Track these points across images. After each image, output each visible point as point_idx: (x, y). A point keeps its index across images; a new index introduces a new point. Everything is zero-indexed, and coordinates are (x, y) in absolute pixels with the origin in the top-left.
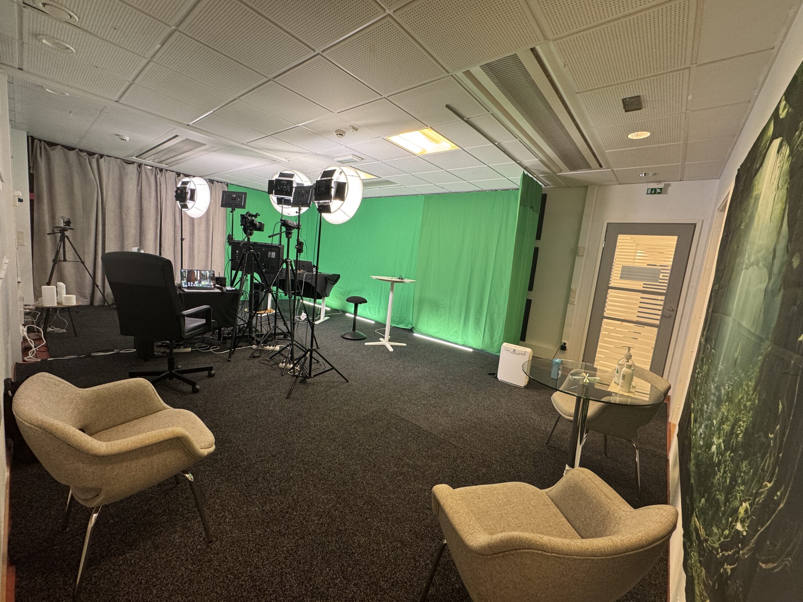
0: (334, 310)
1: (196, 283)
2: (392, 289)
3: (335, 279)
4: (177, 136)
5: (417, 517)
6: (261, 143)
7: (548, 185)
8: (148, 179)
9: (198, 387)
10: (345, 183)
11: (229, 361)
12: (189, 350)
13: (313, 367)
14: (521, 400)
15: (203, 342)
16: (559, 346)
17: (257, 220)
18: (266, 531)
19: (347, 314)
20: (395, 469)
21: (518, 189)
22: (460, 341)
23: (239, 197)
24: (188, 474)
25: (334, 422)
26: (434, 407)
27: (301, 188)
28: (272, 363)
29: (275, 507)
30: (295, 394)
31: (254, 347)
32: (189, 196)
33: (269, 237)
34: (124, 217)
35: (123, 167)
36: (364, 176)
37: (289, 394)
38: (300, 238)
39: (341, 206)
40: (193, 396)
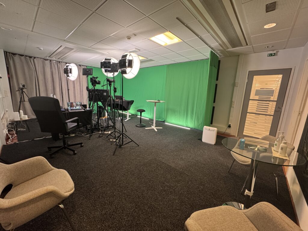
0: (133, 115)
1: (74, 107)
2: (155, 105)
3: (132, 102)
4: (61, 46)
5: (173, 215)
6: (96, 46)
7: (221, 56)
8: (54, 66)
9: (76, 152)
10: (132, 60)
11: (90, 139)
12: (74, 135)
13: (124, 140)
14: (213, 151)
15: (80, 131)
16: (227, 126)
17: (97, 80)
18: (102, 226)
19: (138, 116)
20: (161, 188)
21: (209, 59)
22: (185, 125)
23: (90, 71)
24: (61, 205)
25: (133, 166)
26: (177, 156)
27: (114, 64)
28: (107, 139)
29: (107, 212)
30: (117, 153)
31: (100, 132)
32: (69, 71)
33: (102, 86)
34: (46, 82)
35: (44, 62)
36: (141, 58)
37: (114, 153)
38: (115, 86)
39: (131, 70)
40: (74, 156)
